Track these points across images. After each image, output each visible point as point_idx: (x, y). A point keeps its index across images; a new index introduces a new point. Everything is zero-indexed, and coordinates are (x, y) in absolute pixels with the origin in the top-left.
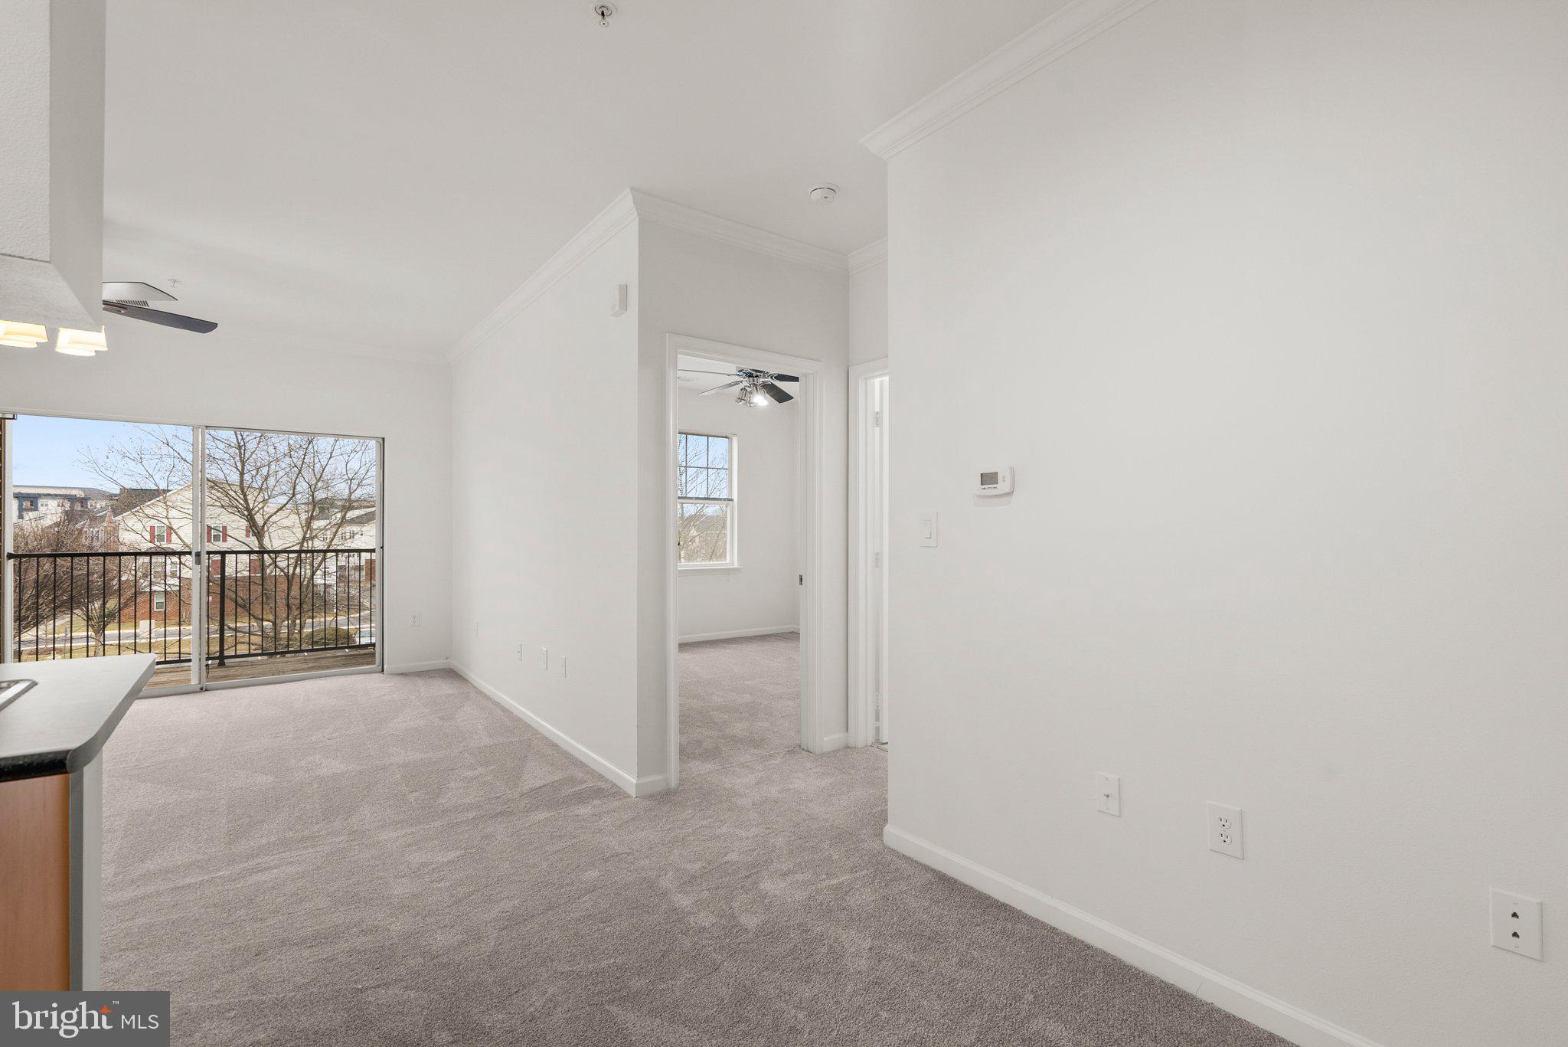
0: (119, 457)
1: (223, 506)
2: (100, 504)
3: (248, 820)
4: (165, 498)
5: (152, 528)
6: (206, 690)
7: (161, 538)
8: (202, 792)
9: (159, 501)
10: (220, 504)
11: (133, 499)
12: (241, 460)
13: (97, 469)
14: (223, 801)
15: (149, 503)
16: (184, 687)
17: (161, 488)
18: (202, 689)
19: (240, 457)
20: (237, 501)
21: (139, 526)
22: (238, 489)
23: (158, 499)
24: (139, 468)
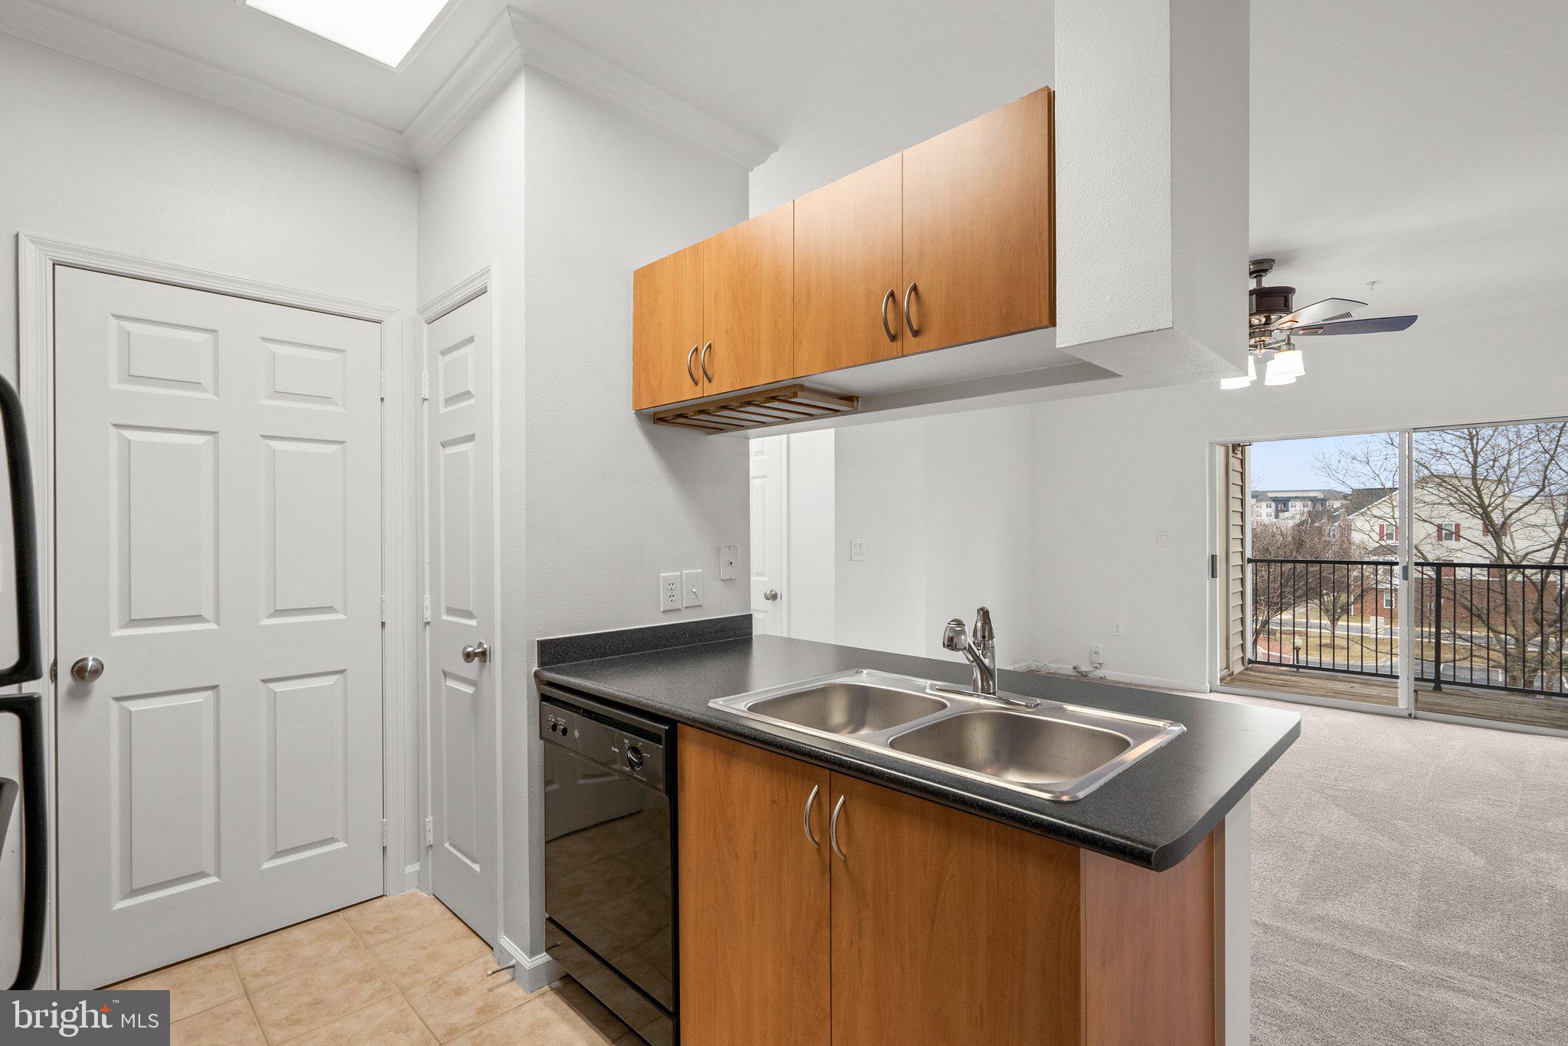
0: (1349, 461)
1: (1452, 504)
2: (1337, 504)
3: (1444, 907)
4: (1390, 498)
5: (1382, 527)
6: (1415, 718)
7: (1390, 536)
8: (1395, 844)
9: (1385, 501)
10: (1448, 502)
11: (1363, 499)
12: (1473, 451)
13: (1330, 473)
14: (1417, 867)
15: (1376, 503)
16: (1390, 709)
17: (1386, 487)
18: (1410, 715)
19: (1472, 448)
20: (1470, 498)
21: (1367, 527)
22: (1468, 483)
23: (1383, 499)
24: (1367, 470)
